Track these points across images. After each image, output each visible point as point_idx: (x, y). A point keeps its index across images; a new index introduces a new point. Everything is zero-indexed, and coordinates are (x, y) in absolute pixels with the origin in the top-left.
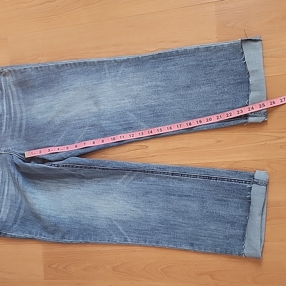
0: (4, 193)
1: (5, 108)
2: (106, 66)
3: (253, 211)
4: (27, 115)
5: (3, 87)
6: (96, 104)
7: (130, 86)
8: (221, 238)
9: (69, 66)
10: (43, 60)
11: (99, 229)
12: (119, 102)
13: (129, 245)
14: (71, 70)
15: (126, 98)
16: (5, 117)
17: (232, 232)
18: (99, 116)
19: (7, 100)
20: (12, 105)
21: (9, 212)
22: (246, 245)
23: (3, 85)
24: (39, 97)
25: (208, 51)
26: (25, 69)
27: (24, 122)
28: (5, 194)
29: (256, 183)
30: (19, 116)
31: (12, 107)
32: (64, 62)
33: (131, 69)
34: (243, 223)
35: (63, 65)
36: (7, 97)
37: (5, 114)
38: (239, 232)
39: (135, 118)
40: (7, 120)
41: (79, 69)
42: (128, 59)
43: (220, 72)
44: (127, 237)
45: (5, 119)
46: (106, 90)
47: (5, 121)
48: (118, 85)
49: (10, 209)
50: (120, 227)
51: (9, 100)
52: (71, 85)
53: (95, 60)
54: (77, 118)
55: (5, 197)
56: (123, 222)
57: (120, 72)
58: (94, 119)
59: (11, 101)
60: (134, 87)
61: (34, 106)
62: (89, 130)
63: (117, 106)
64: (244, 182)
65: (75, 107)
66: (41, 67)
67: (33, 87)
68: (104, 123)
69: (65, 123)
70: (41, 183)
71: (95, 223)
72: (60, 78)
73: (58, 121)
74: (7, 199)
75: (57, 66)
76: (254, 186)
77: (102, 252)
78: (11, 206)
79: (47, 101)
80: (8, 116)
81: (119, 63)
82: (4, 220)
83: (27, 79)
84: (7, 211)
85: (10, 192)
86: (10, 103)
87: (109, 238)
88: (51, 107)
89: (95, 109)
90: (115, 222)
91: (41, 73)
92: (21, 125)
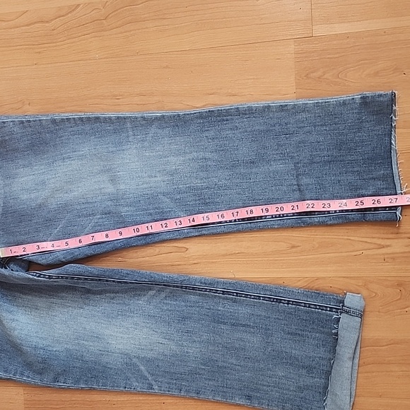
2: (129, 125)
3: (341, 353)
4: (5, 193)
6: (113, 180)
7: (165, 157)
8: (292, 389)
9: (73, 121)
10: (31, 111)
11: (111, 369)
12: (148, 179)
13: (155, 394)
14: (75, 129)
15: (158, 175)
17: (309, 381)
18: (116, 199)
22: (328, 401)
24: (24, 166)
25: (283, 110)
26: (4, 123)
29: (347, 312)
32: (64, 116)
33: (166, 131)
34: (325, 368)
35: (63, 119)
38: (319, 381)
39: (172, 205)
41: (87, 127)
42: (163, 116)
43: (300, 143)
44: (153, 383)
46: (128, 161)
48: (147, 154)
50: (142, 368)
52: (75, 151)
53: (113, 115)
54: (82, 200)
56: (147, 361)
57: (150, 135)
58: (109, 203)
60: (172, 159)
61: (16, 180)
62: (101, 220)
63: (145, 186)
64: (328, 309)
65: (80, 185)
66: (29, 121)
67: (15, 150)
68: (124, 210)
69: (65, 208)
70: (24, 296)
71: (105, 359)
72: (58, 139)
73: (53, 203)
75: (54, 121)
76: (344, 318)
77: (115, 403)
79: (37, 172)
81: (148, 122)
83: (7, 138)
87: (126, 383)
88: (43, 183)
89: (110, 189)
90: (135, 360)
91: (30, 129)
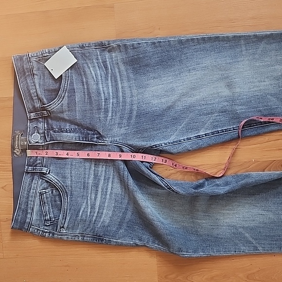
0: (106, 192)
1: (111, 91)
2: (242, 42)
5: (109, 65)
6: (229, 86)
7: (272, 66)
9: (196, 41)
10: (160, 34)
11: (222, 239)
12: (257, 84)
13: (260, 254)
14: (198, 46)
15: (266, 80)
16: (111, 101)
18: (232, 100)
19: (113, 81)
20: (120, 88)
21: (113, 215)
23: (108, 62)
24: (154, 78)
26: (139, 44)
27: (135, 107)
28: (108, 193)
30: (128, 100)
31: (120, 90)
32: (190, 36)
33: (273, 46)
35: (187, 40)
36: (113, 77)
37: (111, 98)
39: (278, 103)
40: (113, 105)
41: (208, 45)
42: (272, 34)
44: (258, 245)
45: (111, 103)
46: (242, 70)
47: (111, 105)
48: (257, 64)
49: (114, 210)
50: (247, 235)
51: (116, 81)
52: (199, 64)
53: (230, 35)
54: (203, 102)
55: (108, 196)
56: (251, 229)
57: (260, 49)
58: (226, 104)
59: (119, 82)
60: (277, 67)
61: (148, 89)
62: (218, 117)
63: (255, 89)
65: (202, 90)
66: (160, 42)
67: (147, 65)
68: (239, 109)
69: (189, 109)
72: (183, 56)
73: (179, 106)
74: (110, 199)
75: (180, 42)
78: (115, 207)
79: (165, 82)
80: (115, 101)
81: (259, 39)
82: (106, 224)
83: (141, 56)
84: (110, 213)
85: (115, 191)
86: (117, 85)
87: (235, 248)
88: (173, 90)
89: (226, 92)
90: (241, 230)
91: (159, 49)
92: (131, 111)
